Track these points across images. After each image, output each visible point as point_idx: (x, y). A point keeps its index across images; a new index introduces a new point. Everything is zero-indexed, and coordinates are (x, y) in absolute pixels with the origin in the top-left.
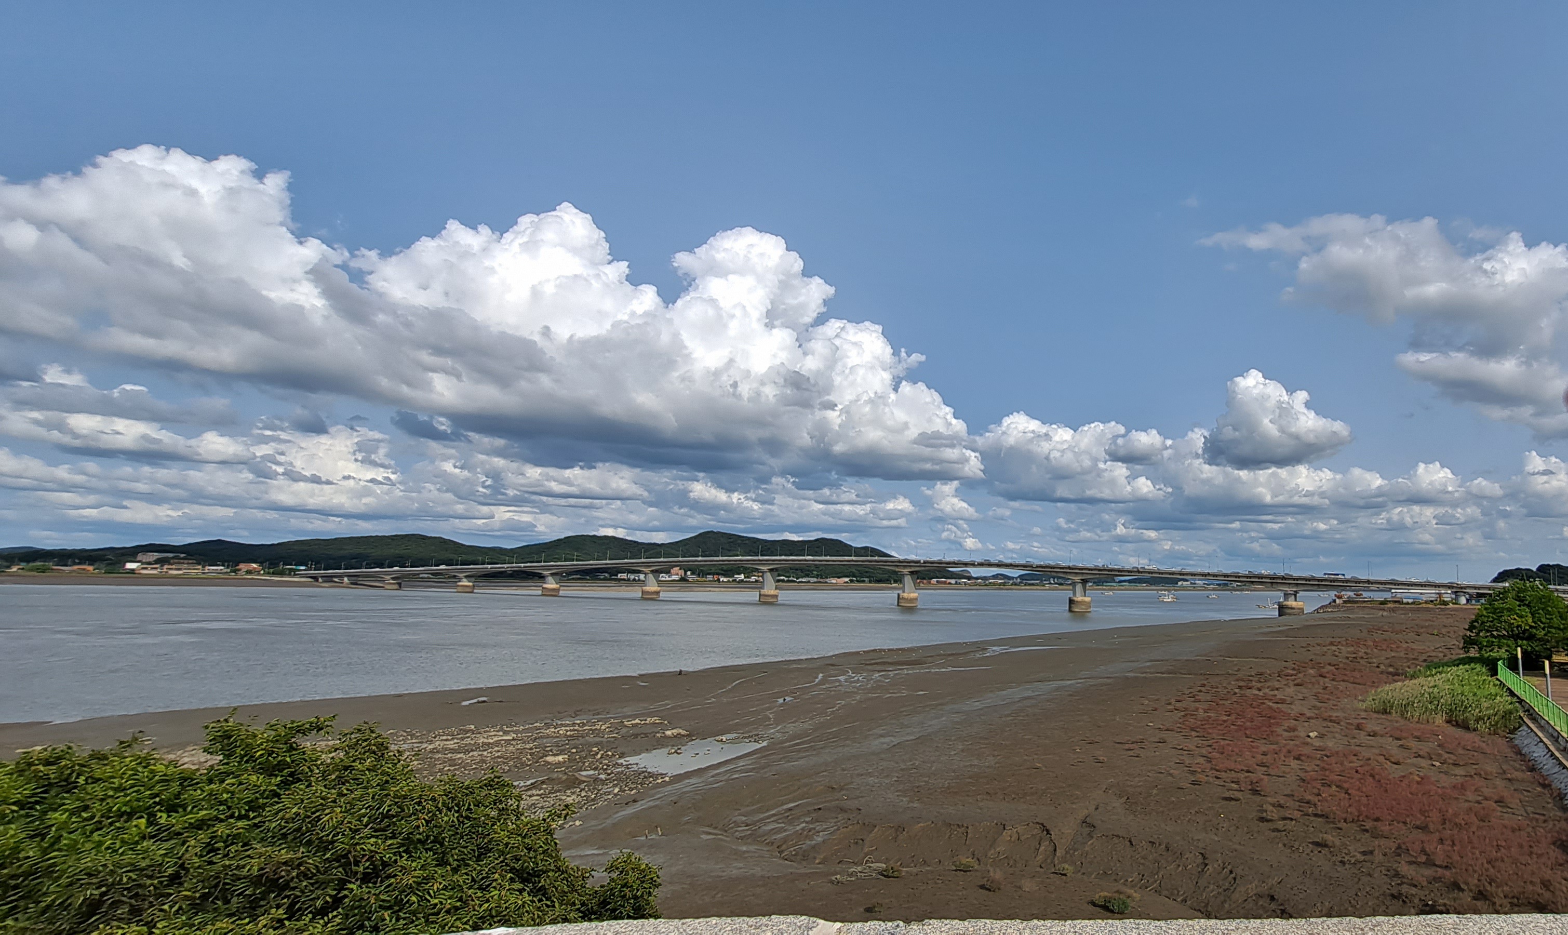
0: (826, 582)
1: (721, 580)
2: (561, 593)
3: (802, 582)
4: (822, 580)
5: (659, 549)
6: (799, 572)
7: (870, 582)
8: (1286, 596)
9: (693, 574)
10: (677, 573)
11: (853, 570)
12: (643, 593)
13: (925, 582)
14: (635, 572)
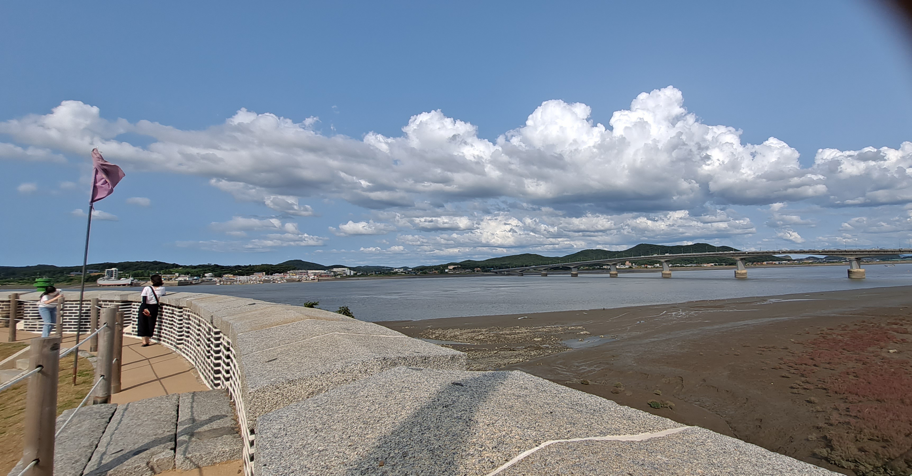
0: (701, 266)
1: (648, 267)
3: (688, 266)
4: (698, 265)
5: (619, 254)
6: (687, 262)
7: (726, 265)
9: (635, 264)
10: (628, 264)
11: (716, 259)
12: (611, 274)
13: (759, 263)
14: (608, 265)
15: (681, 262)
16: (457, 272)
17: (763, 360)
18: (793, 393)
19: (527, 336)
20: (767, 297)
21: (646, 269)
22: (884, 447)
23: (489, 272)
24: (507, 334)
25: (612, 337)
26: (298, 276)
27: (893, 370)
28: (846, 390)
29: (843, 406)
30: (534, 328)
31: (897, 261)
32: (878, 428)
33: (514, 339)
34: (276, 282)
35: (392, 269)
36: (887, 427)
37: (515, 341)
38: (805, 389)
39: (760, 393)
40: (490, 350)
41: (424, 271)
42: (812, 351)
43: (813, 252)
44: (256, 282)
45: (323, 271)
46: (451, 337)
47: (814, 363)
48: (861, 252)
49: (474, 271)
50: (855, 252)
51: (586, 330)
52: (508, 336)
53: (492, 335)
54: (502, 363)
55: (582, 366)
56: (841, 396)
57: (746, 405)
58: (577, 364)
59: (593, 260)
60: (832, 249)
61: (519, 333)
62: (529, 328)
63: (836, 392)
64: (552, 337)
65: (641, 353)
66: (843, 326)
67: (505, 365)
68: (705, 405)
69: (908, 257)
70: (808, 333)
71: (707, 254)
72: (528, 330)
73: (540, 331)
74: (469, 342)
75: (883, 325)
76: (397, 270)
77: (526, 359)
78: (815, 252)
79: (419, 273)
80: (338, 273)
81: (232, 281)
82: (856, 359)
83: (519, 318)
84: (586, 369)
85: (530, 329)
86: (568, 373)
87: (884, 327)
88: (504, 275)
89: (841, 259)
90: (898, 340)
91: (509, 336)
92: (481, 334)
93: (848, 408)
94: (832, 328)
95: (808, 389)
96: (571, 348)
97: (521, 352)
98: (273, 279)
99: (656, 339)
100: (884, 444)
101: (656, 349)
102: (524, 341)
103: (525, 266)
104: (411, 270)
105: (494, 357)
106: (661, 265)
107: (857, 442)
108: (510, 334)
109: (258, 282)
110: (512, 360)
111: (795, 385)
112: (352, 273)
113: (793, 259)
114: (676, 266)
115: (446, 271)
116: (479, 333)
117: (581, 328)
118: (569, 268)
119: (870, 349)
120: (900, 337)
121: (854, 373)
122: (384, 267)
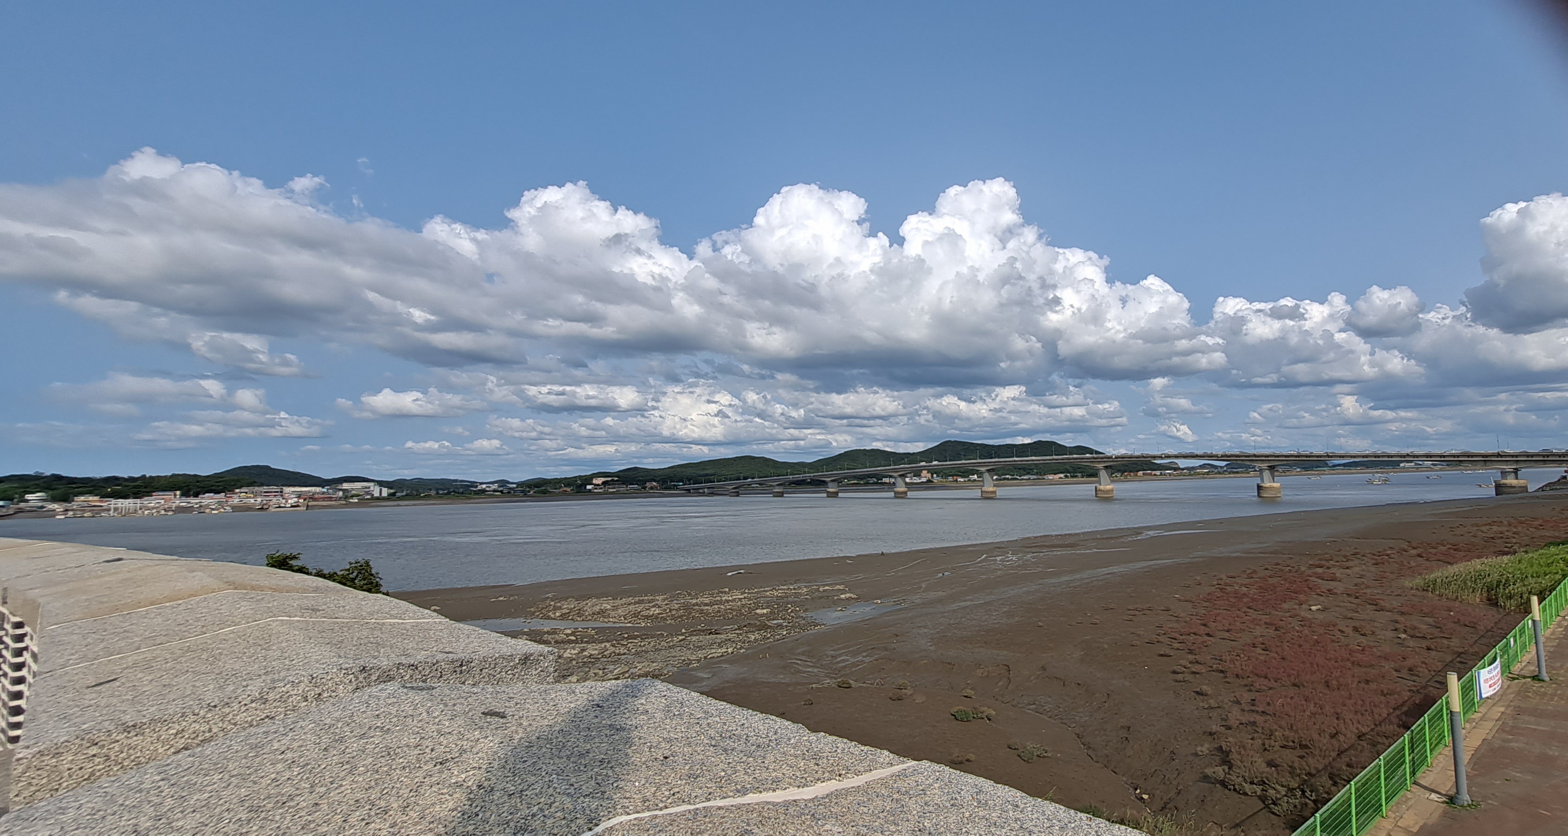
0: (1044, 479)
1: (959, 480)
2: (840, 495)
3: (1023, 479)
4: (1040, 477)
5: (912, 457)
6: (1022, 471)
7: (1083, 477)
8: (1504, 474)
9: (938, 476)
10: (925, 476)
11: (1068, 467)
12: (896, 493)
13: (1132, 474)
14: (891, 477)
15: (1013, 471)
16: (610, 490)
17: (1132, 630)
18: (1176, 681)
19: (743, 606)
20: (1144, 528)
21: (955, 484)
22: (1302, 757)
23: (674, 489)
24: (706, 605)
25: (895, 602)
26: (259, 500)
27: (1315, 637)
28: (1252, 672)
29: (1247, 697)
30: (756, 590)
31: (1324, 471)
32: (1295, 728)
33: (719, 612)
34: (207, 511)
35: (473, 484)
36: (1307, 726)
37: (720, 616)
38: (1194, 673)
39: (1127, 684)
40: (672, 635)
41: (543, 488)
42: (1204, 612)
43: (1210, 457)
44: (158, 512)
45: (318, 489)
46: (593, 614)
47: (1207, 630)
48: (1276, 456)
49: (645, 488)
50: (1268, 456)
51: (850, 591)
52: (706, 608)
53: (677, 606)
54: (694, 657)
55: (840, 655)
56: (1245, 682)
57: (1106, 704)
58: (833, 652)
59: (866, 468)
60: (1236, 451)
61: (728, 601)
62: (746, 591)
63: (1237, 676)
64: (789, 606)
65: (942, 627)
66: (1249, 571)
67: (699, 661)
68: (1045, 710)
69: (1339, 465)
70: (1200, 584)
71: (1054, 459)
72: (746, 595)
73: (767, 597)
74: (630, 622)
75: (1303, 569)
76: (484, 486)
77: (740, 649)
78: (1212, 457)
79: (532, 493)
80: (354, 492)
81: (96, 511)
82: (1266, 623)
83: (730, 574)
84: (848, 660)
85: (749, 593)
86: (816, 670)
87: (1304, 572)
88: (703, 494)
89: (1249, 467)
90: (1323, 590)
91: (709, 608)
92: (653, 606)
93: (1253, 700)
94: (1234, 575)
95: (1198, 673)
96: (823, 624)
97: (731, 636)
98: (201, 506)
99: (969, 603)
100: (1301, 752)
101: (968, 620)
102: (736, 616)
103: (744, 479)
104: (515, 486)
105: (679, 648)
106: (980, 477)
107: (1267, 752)
108: (710, 604)
109: (163, 512)
110: (713, 651)
111: (1179, 667)
112: (385, 492)
113: (1182, 467)
114: (1004, 479)
115: (589, 487)
116: (651, 605)
117: (841, 587)
118: (824, 482)
119: (1285, 606)
120: (1326, 585)
121: (1263, 644)
122: (456, 481)
